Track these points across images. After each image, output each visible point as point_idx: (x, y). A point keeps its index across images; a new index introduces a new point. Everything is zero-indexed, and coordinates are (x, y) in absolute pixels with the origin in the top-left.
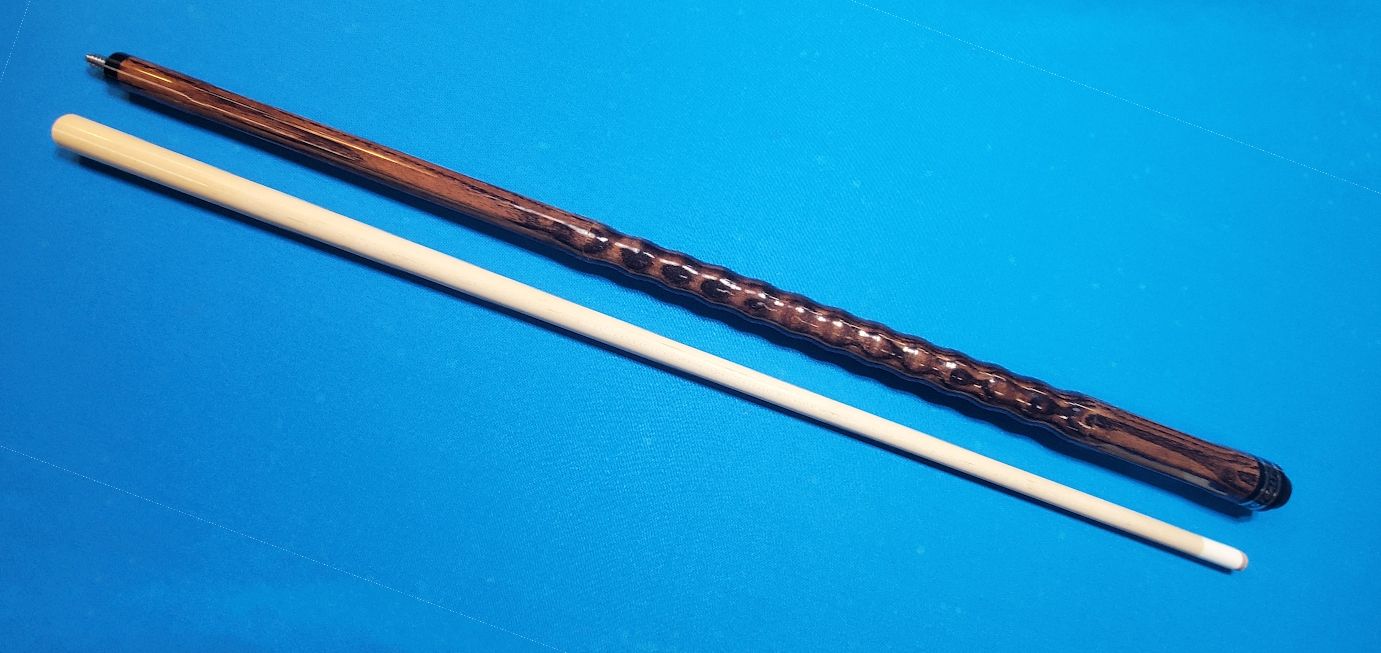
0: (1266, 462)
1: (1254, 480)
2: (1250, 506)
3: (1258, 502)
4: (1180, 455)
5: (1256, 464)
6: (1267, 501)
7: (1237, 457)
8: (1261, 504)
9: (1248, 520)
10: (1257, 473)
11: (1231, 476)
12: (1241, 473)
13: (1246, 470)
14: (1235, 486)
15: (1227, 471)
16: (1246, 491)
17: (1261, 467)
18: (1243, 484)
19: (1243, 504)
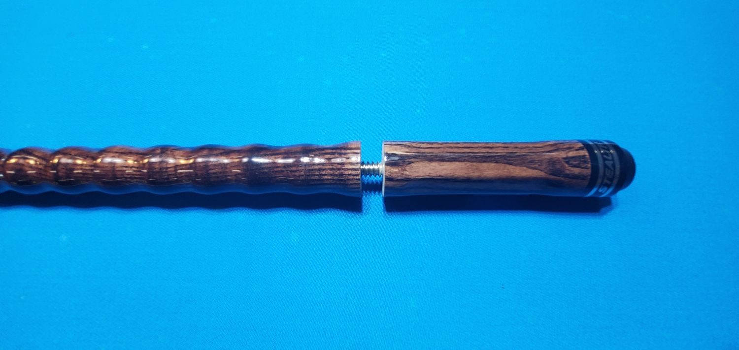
0: (591, 141)
1: (585, 162)
2: (597, 192)
3: (603, 185)
4: (493, 164)
5: (581, 145)
6: (611, 180)
7: (557, 147)
8: (609, 186)
9: (611, 209)
10: (585, 153)
11: (558, 166)
12: (567, 160)
13: (571, 154)
14: (567, 176)
15: (552, 162)
16: (583, 178)
17: (587, 146)
18: (576, 171)
19: (591, 193)
